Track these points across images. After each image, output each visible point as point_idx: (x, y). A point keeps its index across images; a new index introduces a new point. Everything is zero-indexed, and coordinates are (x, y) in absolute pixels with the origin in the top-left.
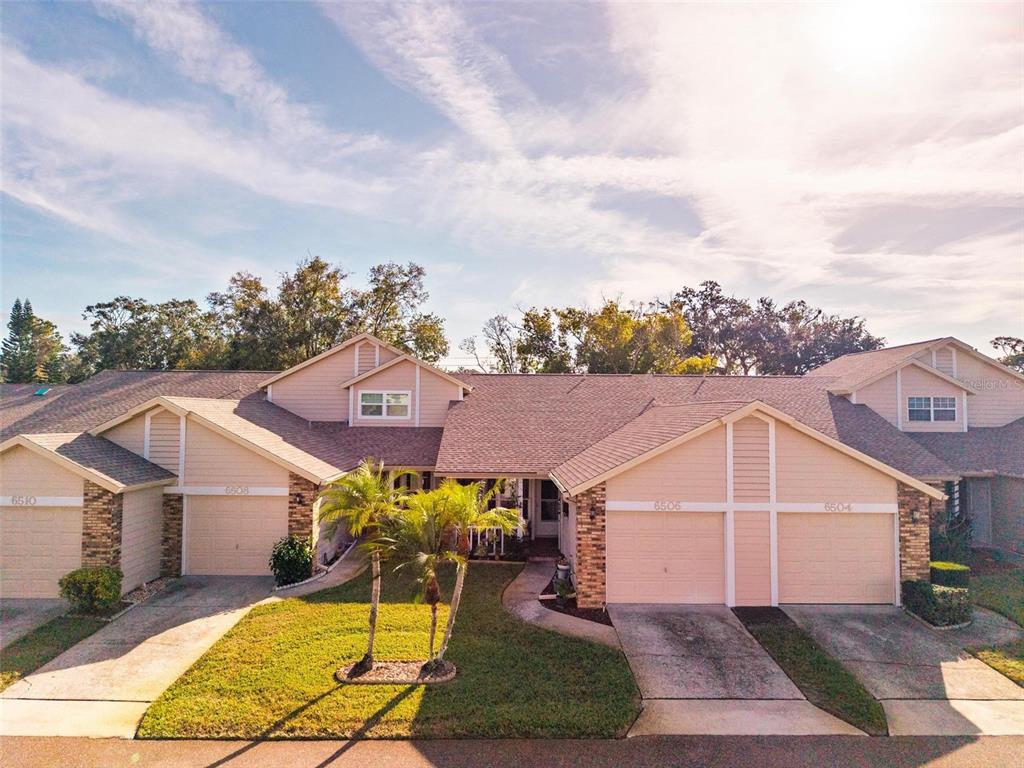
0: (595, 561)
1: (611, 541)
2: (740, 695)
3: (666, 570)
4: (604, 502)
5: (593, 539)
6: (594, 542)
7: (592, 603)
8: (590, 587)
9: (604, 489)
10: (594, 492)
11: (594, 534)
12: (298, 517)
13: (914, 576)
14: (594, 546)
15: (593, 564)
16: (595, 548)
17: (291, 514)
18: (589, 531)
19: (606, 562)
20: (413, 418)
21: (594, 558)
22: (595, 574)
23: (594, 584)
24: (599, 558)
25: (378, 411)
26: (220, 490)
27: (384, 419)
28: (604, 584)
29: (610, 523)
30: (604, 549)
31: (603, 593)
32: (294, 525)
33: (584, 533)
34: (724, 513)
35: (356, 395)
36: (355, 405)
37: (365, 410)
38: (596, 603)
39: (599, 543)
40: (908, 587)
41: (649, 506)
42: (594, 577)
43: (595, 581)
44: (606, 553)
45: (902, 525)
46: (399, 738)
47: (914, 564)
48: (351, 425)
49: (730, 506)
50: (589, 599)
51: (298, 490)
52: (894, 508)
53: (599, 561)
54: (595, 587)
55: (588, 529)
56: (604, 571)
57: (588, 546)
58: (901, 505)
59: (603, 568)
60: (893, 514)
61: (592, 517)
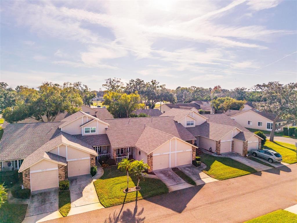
2: (179, 183)
3: (161, 164)
4: (152, 155)
8: (150, 169)
9: (153, 153)
11: (151, 160)
12: (92, 163)
13: (194, 160)
17: (91, 162)
18: (150, 160)
20: (97, 133)
25: (88, 132)
26: (76, 160)
27: (90, 133)
29: (153, 158)
30: (152, 162)
31: (152, 169)
32: (92, 164)
34: (169, 154)
35: (83, 129)
36: (84, 131)
37: (86, 132)
38: (151, 171)
40: (193, 161)
41: (159, 154)
42: (151, 167)
45: (192, 152)
46: (142, 199)
47: (194, 158)
48: (83, 135)
51: (92, 157)
52: (191, 150)
57: (150, 162)
58: (192, 149)
59: (152, 165)
61: (151, 158)
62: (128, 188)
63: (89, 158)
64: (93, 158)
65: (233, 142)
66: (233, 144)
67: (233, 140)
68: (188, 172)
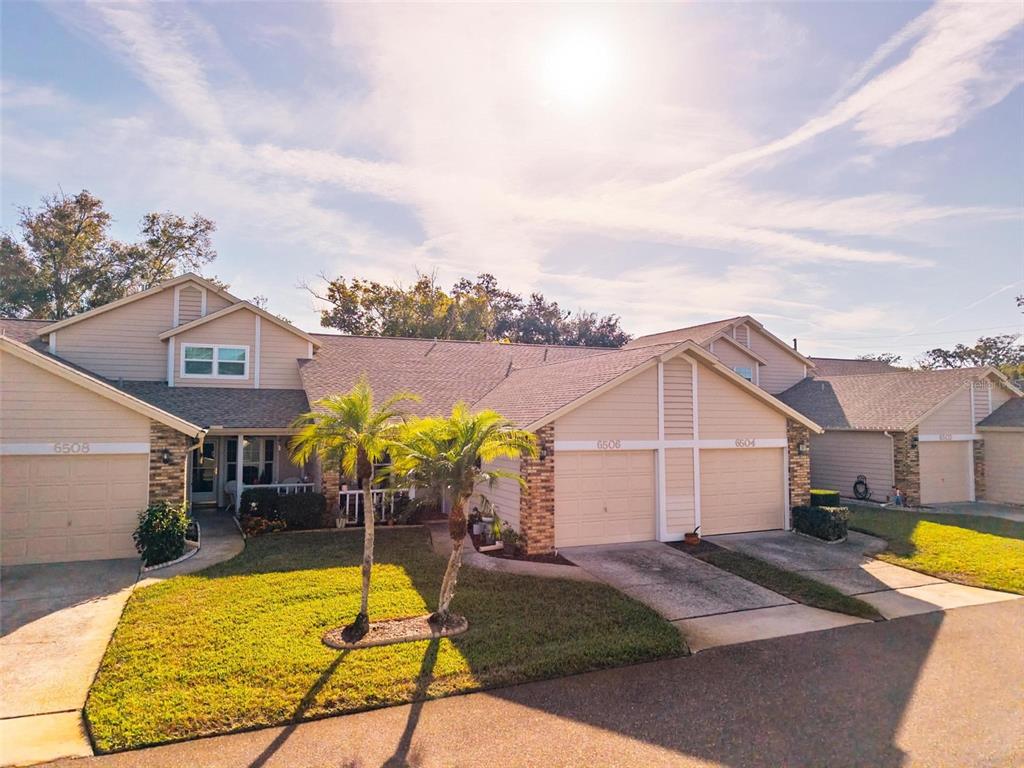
0: (544, 504)
1: (559, 483)
3: (606, 509)
4: (552, 442)
5: (542, 481)
6: (543, 484)
7: (541, 548)
8: (540, 531)
9: (552, 429)
10: (544, 432)
11: (544, 476)
12: (164, 480)
13: (799, 502)
14: (544, 487)
15: (542, 507)
16: (544, 491)
17: (152, 477)
18: (539, 473)
19: (556, 504)
20: (252, 378)
21: (543, 501)
22: (544, 517)
23: (542, 527)
24: (548, 500)
25: (206, 368)
26: (48, 448)
27: (215, 378)
28: (553, 527)
29: (560, 464)
30: (552, 490)
31: (551, 537)
32: (158, 490)
33: (534, 474)
34: (656, 451)
35: (177, 349)
36: (177, 360)
37: (191, 368)
38: (545, 547)
39: (547, 484)
40: (797, 510)
41: (592, 445)
42: (544, 521)
43: (544, 524)
44: (555, 495)
45: (791, 457)
46: (468, 691)
47: (799, 492)
48: (171, 385)
49: (662, 444)
50: (539, 544)
51: (163, 445)
52: (783, 442)
53: (548, 504)
54: (544, 531)
55: (538, 470)
56: (553, 514)
57: (538, 488)
58: (790, 440)
59: (551, 510)
60: (782, 448)
61: (542, 458)
62: (362, 618)
63: (146, 448)
64: (173, 449)
65: (978, 445)
66: (979, 460)
67: (978, 437)
68: (784, 559)
